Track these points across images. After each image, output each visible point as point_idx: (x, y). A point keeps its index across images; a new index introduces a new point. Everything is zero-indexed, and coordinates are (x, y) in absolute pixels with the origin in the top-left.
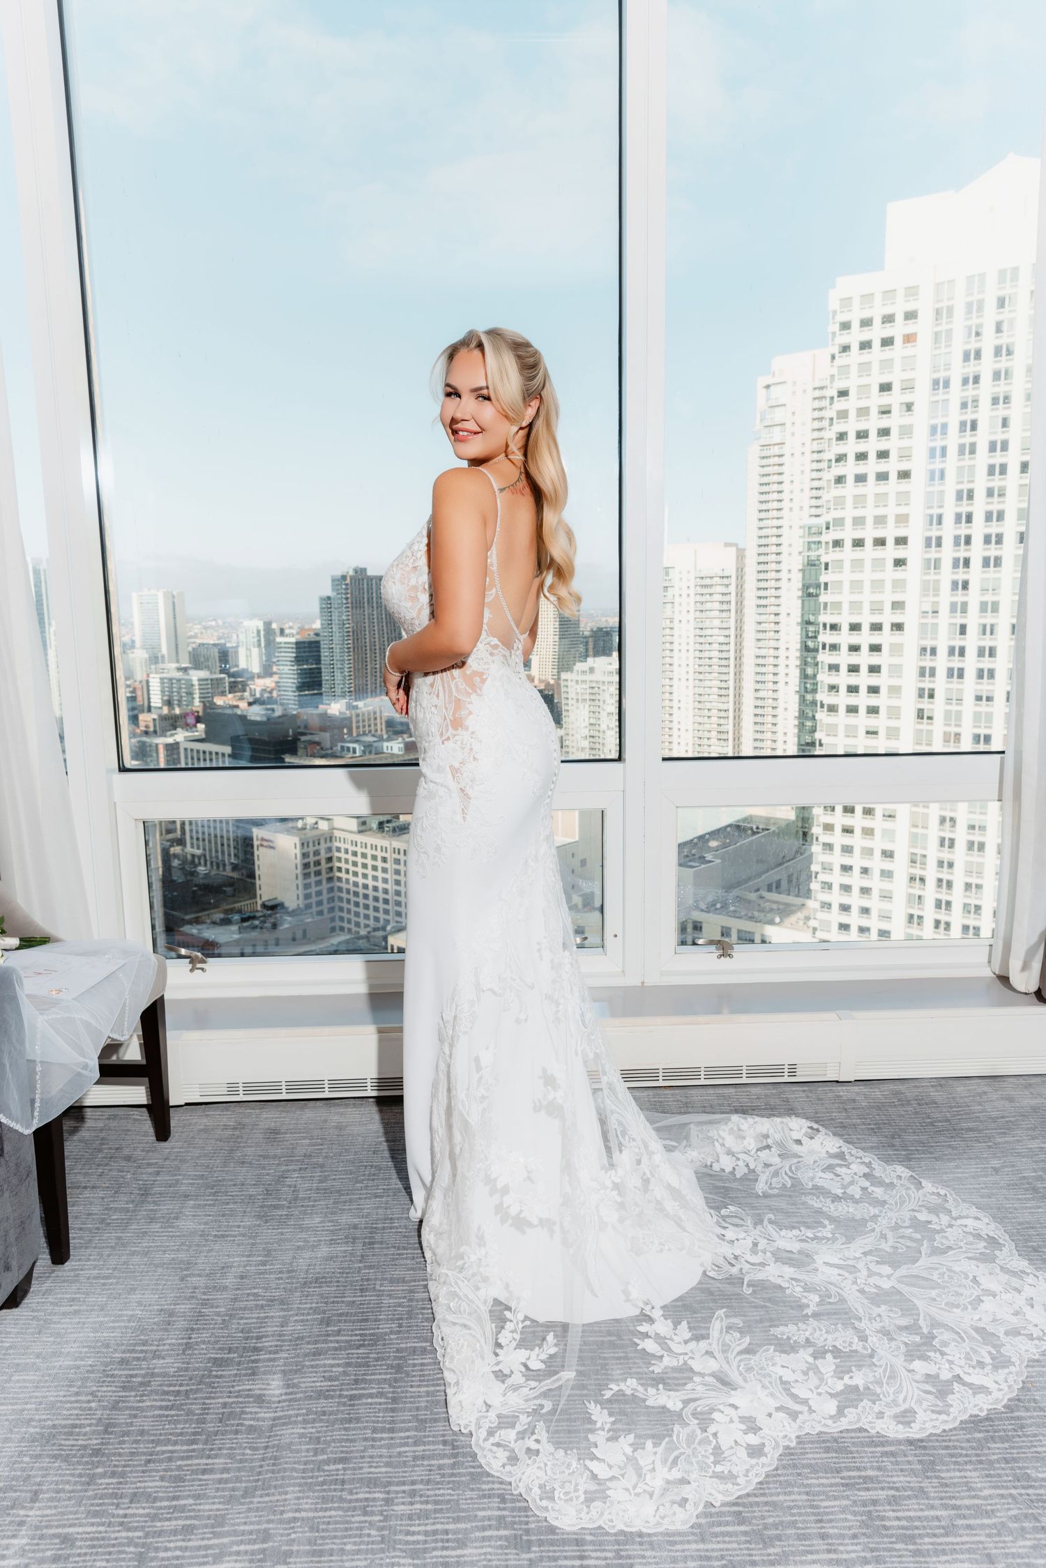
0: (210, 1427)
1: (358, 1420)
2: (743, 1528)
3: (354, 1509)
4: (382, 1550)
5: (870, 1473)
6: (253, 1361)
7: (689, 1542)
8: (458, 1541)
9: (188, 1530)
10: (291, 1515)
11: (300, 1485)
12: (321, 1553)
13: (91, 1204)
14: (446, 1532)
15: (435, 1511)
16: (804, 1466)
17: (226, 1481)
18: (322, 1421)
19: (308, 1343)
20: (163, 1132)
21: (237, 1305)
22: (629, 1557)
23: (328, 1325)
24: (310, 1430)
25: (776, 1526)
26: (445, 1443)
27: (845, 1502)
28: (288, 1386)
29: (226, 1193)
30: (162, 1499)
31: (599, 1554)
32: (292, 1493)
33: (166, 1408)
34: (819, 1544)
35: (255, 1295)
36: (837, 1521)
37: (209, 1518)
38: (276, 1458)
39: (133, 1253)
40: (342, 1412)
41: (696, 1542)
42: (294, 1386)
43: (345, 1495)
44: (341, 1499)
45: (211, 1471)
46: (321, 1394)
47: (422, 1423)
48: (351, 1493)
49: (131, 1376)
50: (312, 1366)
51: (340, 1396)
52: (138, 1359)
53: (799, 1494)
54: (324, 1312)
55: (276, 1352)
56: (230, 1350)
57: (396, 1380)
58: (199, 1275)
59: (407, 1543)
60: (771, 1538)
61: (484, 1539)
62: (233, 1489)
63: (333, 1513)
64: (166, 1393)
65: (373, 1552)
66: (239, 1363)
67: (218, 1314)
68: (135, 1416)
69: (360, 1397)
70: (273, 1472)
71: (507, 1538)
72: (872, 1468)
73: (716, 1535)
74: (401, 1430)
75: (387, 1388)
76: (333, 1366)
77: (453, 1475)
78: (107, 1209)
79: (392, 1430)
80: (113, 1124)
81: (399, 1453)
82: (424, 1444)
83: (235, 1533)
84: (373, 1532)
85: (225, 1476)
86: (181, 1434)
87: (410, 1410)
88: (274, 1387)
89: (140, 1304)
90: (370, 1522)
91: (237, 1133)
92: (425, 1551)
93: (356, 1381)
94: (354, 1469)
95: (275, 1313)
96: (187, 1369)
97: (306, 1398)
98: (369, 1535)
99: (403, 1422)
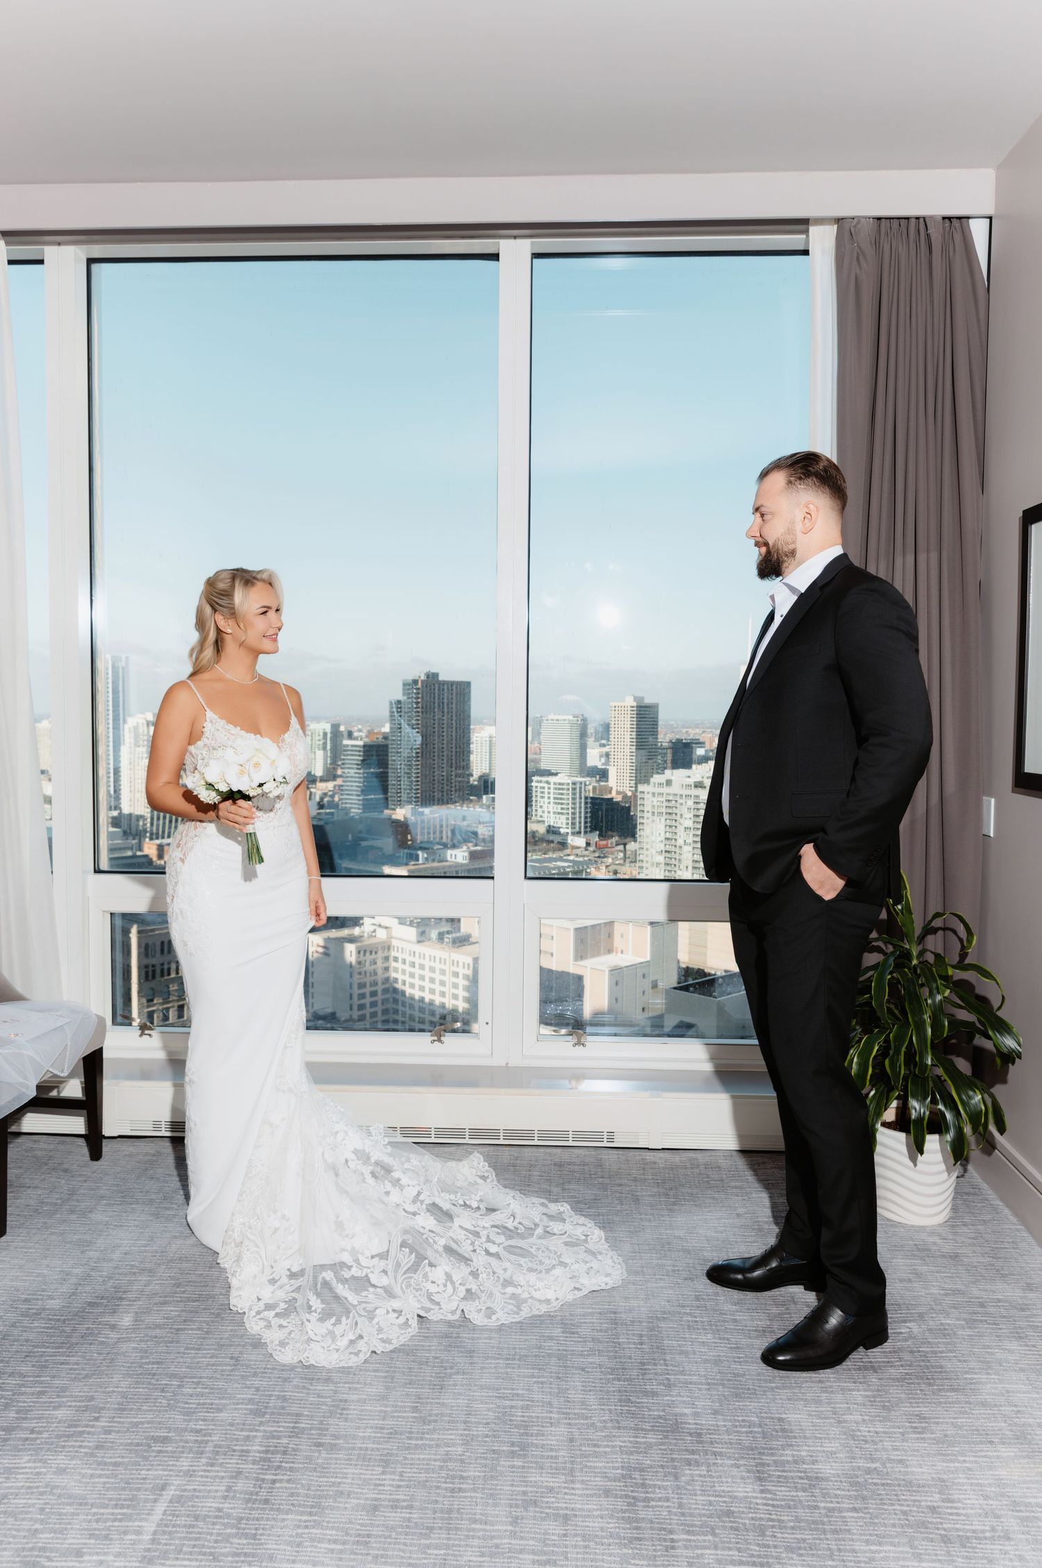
0: (74, 1340)
1: (177, 1342)
2: (414, 1415)
3: (157, 1389)
4: (166, 1411)
5: (520, 1392)
6: (116, 1305)
7: (373, 1420)
8: (218, 1409)
9: (42, 1393)
10: (112, 1389)
11: (124, 1374)
12: (124, 1410)
13: (31, 1198)
14: (212, 1404)
15: (209, 1393)
16: (475, 1385)
17: (75, 1370)
18: (152, 1341)
19: (160, 1297)
20: (96, 1154)
21: (116, 1271)
22: (328, 1424)
23: (178, 1287)
24: (143, 1345)
25: (437, 1415)
26: (232, 1358)
27: (491, 1406)
28: (136, 1321)
29: (132, 1197)
30: (30, 1376)
31: (309, 1422)
32: (117, 1378)
33: (48, 1328)
34: (462, 1426)
35: (132, 1266)
36: (481, 1415)
37: (57, 1388)
38: (113, 1359)
39: (53, 1234)
40: (169, 1337)
41: (378, 1420)
42: (142, 1321)
43: (153, 1381)
44: (149, 1383)
45: (67, 1364)
46: (158, 1326)
47: (221, 1346)
48: (157, 1381)
49: (29, 1309)
50: (158, 1311)
51: (171, 1328)
52: (37, 1299)
53: (463, 1399)
54: (178, 1279)
55: (134, 1301)
56: (102, 1298)
57: (213, 1322)
58: (96, 1251)
59: (184, 1408)
60: (430, 1421)
61: (235, 1409)
62: (78, 1374)
63: (141, 1390)
64: (51, 1320)
65: (159, 1411)
66: (106, 1306)
67: (101, 1276)
68: (25, 1331)
69: (184, 1329)
70: (108, 1366)
71: (251, 1410)
72: (523, 1389)
73: (394, 1417)
74: (205, 1349)
75: (205, 1325)
76: (173, 1311)
77: (230, 1375)
78: (42, 1203)
79: (199, 1349)
80: (61, 1147)
81: (198, 1363)
82: (217, 1357)
83: (71, 1396)
84: (163, 1401)
85: (75, 1367)
86: (53, 1343)
87: (215, 1339)
88: (126, 1320)
89: (48, 1266)
90: (164, 1396)
91: (155, 1158)
92: (193, 1413)
93: (185, 1321)
94: (165, 1368)
95: (144, 1278)
96: (68, 1307)
97: (145, 1328)
98: (160, 1403)
99: (210, 1345)
